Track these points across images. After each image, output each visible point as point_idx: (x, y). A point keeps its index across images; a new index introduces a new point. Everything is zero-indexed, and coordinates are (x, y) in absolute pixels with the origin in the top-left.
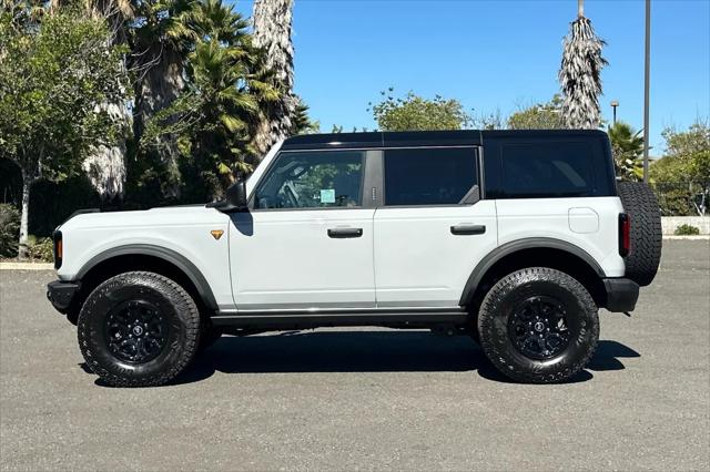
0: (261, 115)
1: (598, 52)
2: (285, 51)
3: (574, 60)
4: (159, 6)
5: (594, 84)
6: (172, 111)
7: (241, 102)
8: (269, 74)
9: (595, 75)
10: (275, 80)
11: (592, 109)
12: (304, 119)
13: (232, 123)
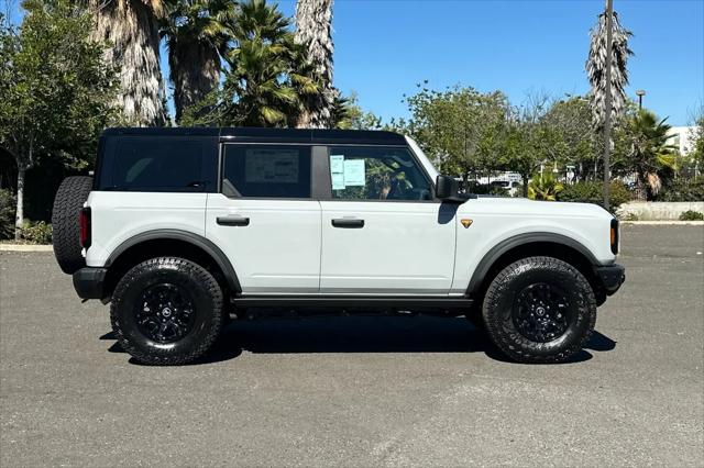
0: (302, 107)
1: (624, 43)
2: (324, 47)
3: (601, 52)
4: (197, 6)
5: (619, 74)
6: (205, 103)
7: (280, 95)
8: (310, 68)
9: (621, 65)
10: (314, 74)
11: (618, 98)
12: (345, 111)
13: (270, 114)
